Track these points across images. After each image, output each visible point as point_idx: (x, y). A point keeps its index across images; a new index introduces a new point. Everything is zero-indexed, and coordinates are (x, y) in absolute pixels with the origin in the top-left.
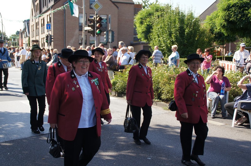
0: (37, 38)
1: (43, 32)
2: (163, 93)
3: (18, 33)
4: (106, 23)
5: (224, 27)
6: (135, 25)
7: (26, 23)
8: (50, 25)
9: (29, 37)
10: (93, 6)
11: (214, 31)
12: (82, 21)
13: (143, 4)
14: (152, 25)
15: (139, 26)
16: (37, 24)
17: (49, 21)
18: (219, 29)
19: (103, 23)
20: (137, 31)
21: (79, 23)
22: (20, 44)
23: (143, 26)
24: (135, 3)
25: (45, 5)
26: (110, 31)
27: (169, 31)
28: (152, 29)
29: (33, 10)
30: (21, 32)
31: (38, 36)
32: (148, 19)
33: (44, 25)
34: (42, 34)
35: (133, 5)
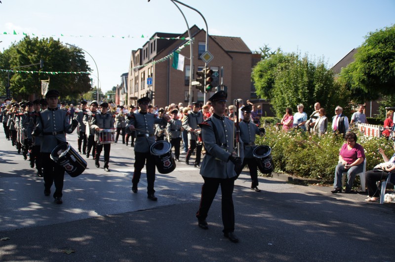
0: (136, 95)
1: (143, 88)
2: (288, 163)
3: (114, 89)
4: (218, 76)
5: (363, 82)
6: (253, 79)
7: (124, 77)
8: (151, 79)
9: (127, 94)
10: (202, 57)
11: (351, 86)
12: (189, 74)
13: (263, 54)
14: (273, 78)
15: (258, 81)
16: (136, 78)
17: (150, 74)
18: (357, 84)
19: (214, 76)
20: (256, 87)
21: (185, 77)
22: (117, 101)
23: (263, 80)
24: (253, 53)
25: (147, 56)
26: (222, 86)
27: (295, 87)
28: (274, 84)
29: (133, 62)
30: (118, 87)
31: (137, 93)
32: (269, 72)
33: (144, 80)
34: (142, 89)
35: (250, 55)
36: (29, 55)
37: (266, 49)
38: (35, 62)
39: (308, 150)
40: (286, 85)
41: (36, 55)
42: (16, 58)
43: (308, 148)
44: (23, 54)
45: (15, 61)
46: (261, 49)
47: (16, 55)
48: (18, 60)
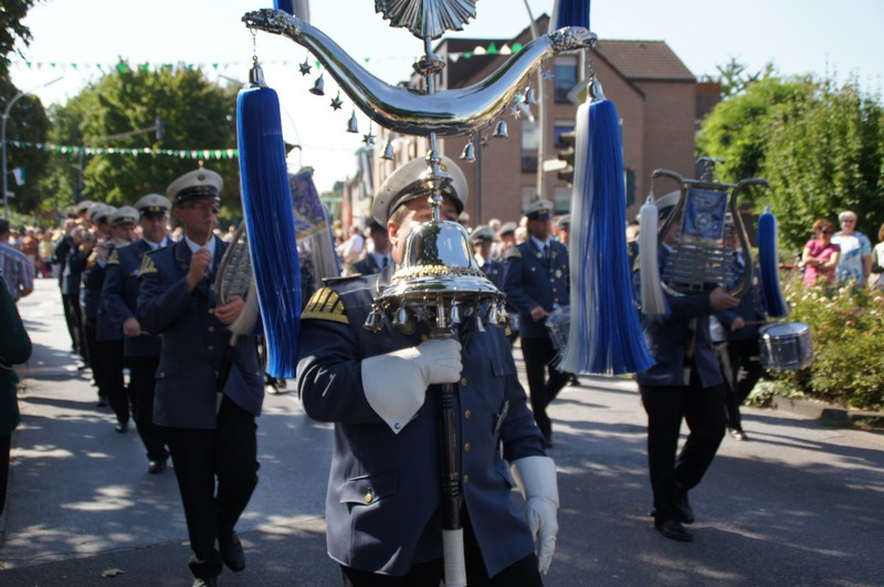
2: (817, 370)
3: (339, 186)
6: (700, 150)
7: (364, 157)
10: (574, 96)
13: (725, 82)
14: (760, 144)
15: (718, 153)
21: (521, 150)
22: (346, 217)
23: (731, 150)
24: (699, 80)
27: (823, 165)
28: (764, 158)
30: (349, 182)
32: (748, 129)
35: (691, 87)
36: (128, 107)
37: (735, 66)
38: (142, 126)
39: (876, 334)
40: (798, 163)
41: (144, 109)
42: (96, 118)
43: (875, 328)
44: (112, 107)
45: (95, 124)
46: (719, 68)
47: (97, 109)
48: (102, 122)
